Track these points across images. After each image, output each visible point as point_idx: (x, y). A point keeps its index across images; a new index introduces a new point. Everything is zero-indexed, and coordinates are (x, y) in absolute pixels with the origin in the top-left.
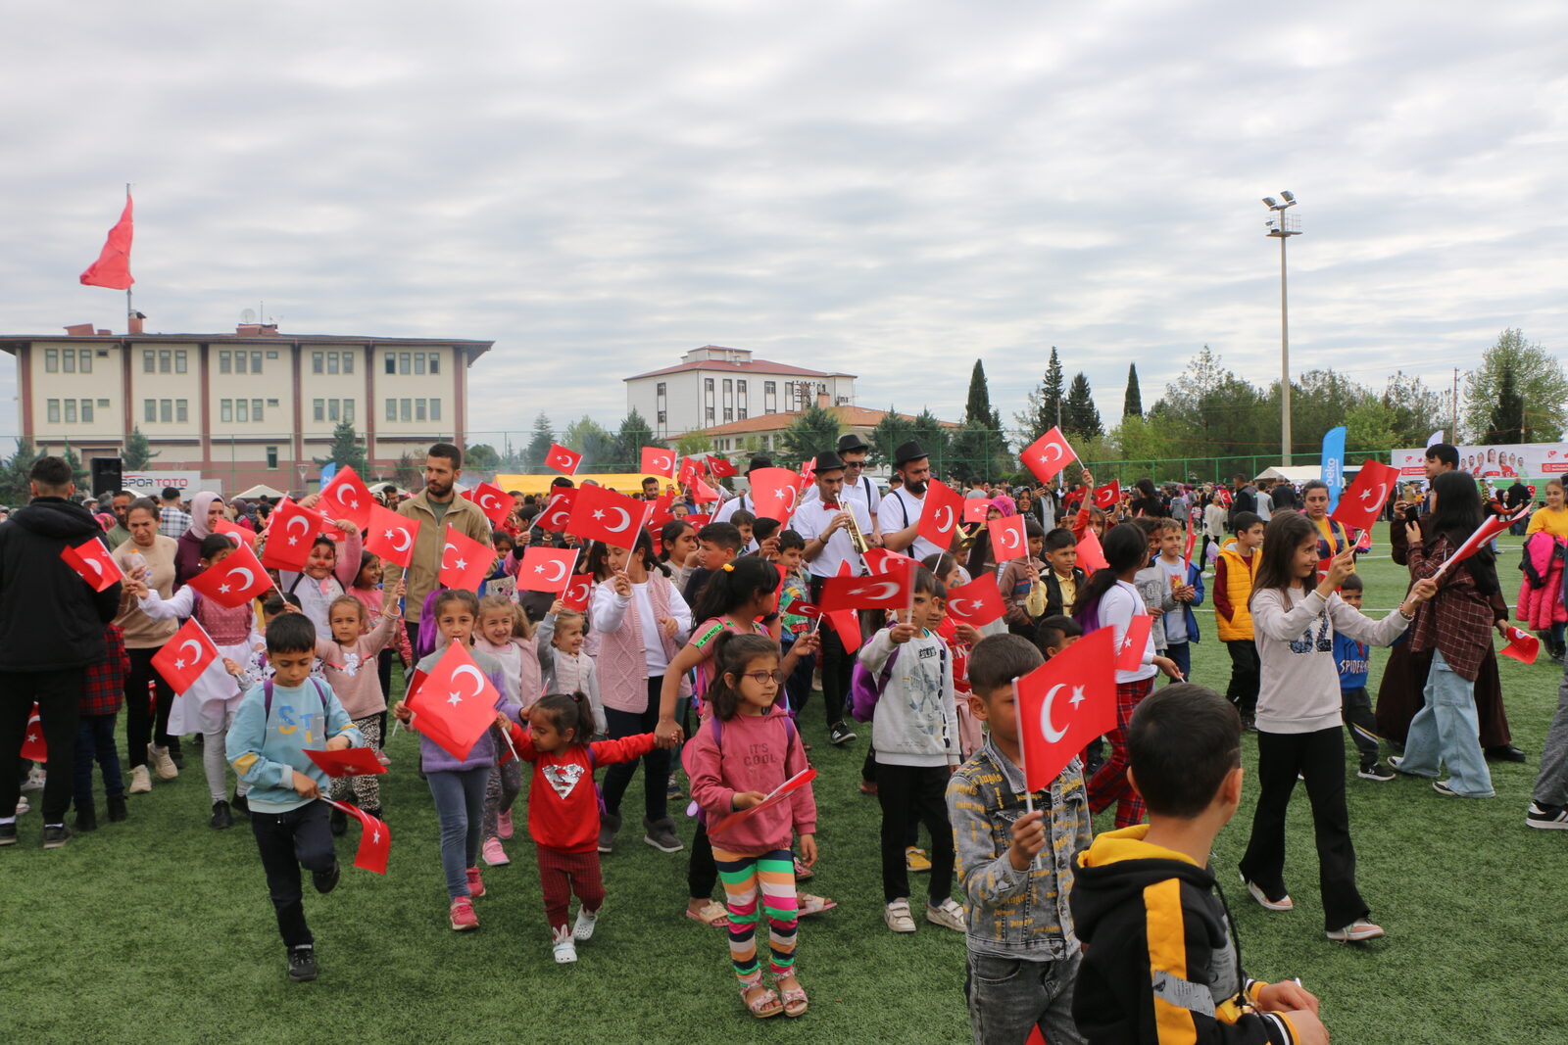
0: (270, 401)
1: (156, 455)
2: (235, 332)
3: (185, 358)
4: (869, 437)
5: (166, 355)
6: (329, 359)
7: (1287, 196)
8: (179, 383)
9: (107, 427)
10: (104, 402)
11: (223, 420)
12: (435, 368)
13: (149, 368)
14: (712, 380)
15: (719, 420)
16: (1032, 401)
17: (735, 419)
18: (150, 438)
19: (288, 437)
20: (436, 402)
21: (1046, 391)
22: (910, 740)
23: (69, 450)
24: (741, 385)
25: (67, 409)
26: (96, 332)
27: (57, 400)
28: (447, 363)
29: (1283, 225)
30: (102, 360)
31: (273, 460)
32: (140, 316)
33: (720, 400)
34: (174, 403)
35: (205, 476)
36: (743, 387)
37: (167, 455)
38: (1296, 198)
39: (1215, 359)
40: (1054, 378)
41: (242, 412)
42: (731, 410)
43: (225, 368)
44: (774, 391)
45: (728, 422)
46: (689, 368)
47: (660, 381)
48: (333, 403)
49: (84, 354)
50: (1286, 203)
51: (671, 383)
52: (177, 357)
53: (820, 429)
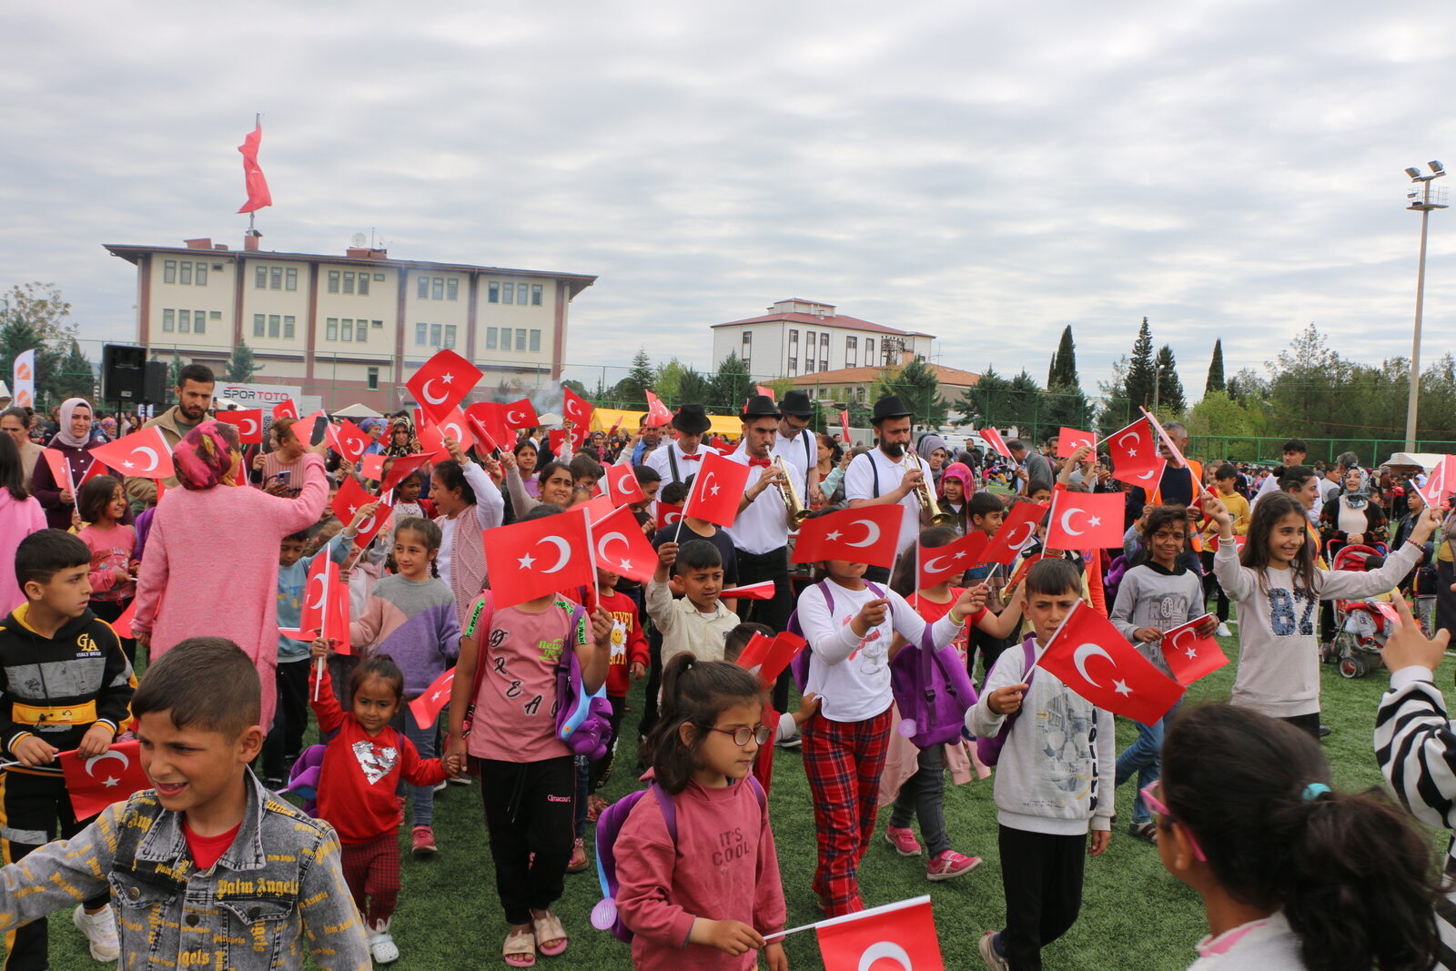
0: (374, 322)
1: (260, 368)
2: (345, 254)
3: (296, 275)
4: (965, 395)
5: (277, 271)
6: (434, 284)
7: (1435, 166)
8: (287, 301)
9: (217, 338)
10: (216, 315)
11: (327, 338)
12: (537, 300)
13: (260, 284)
14: (797, 332)
15: (801, 371)
16: (1117, 370)
17: (817, 370)
18: (255, 352)
19: (388, 358)
20: (536, 334)
21: (1134, 361)
22: (1041, 799)
23: (178, 359)
24: (824, 338)
25: (181, 318)
26: (213, 247)
27: (173, 310)
28: (549, 295)
29: (1427, 197)
30: (217, 273)
31: (373, 380)
32: (257, 234)
33: (803, 351)
34: (282, 319)
35: (305, 392)
36: (826, 340)
37: (270, 369)
38: (1445, 169)
39: (1320, 338)
40: (1144, 348)
41: (347, 332)
42: (813, 361)
43: (333, 288)
44: (855, 346)
45: (809, 373)
46: (774, 319)
47: (746, 330)
48: (436, 329)
49: (200, 267)
50: (1433, 174)
51: (757, 332)
52: (288, 275)
53: (918, 383)
